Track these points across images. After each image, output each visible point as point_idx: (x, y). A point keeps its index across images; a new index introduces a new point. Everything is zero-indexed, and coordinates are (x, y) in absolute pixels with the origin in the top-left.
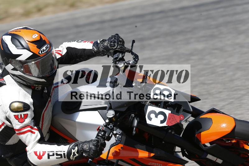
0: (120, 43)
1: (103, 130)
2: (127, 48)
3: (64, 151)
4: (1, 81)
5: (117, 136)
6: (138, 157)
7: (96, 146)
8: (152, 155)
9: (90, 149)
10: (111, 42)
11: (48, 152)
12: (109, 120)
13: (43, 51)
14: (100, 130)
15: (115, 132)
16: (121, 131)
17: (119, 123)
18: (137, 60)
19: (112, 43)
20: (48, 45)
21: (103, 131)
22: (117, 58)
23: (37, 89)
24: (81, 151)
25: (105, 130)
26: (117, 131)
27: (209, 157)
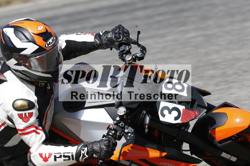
0: (125, 35)
1: (113, 128)
2: (133, 40)
3: (72, 153)
4: (1, 78)
5: (129, 134)
6: (149, 156)
7: (108, 146)
8: (164, 154)
9: (101, 149)
10: (116, 33)
11: (54, 153)
12: (119, 117)
13: (50, 44)
14: (111, 129)
15: (126, 131)
16: (133, 130)
17: (129, 121)
18: (144, 52)
19: (117, 35)
20: (54, 38)
21: (114, 130)
22: (124, 50)
23: (41, 85)
24: (91, 152)
25: (116, 129)
26: (129, 130)
27: (224, 155)
